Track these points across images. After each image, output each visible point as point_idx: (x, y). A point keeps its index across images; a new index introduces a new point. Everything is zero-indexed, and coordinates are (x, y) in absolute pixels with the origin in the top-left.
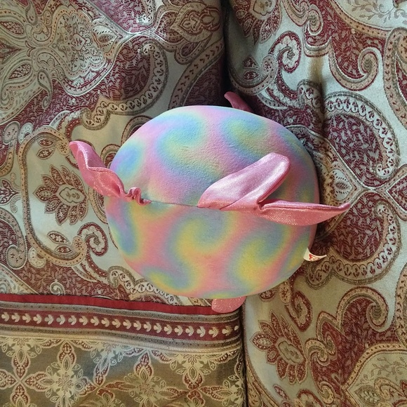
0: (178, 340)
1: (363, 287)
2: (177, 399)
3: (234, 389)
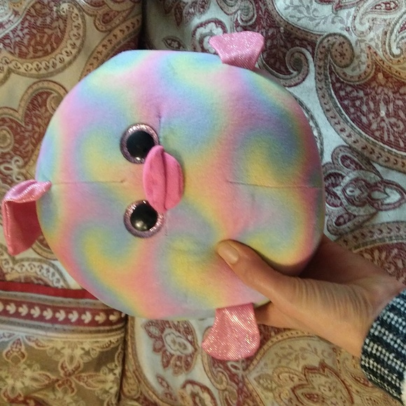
2: (47, 387)
3: (111, 377)
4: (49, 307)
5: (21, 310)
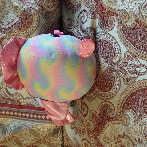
0: (39, 120)
1: (106, 101)
2: (37, 142)
3: (58, 139)
5: (27, 115)
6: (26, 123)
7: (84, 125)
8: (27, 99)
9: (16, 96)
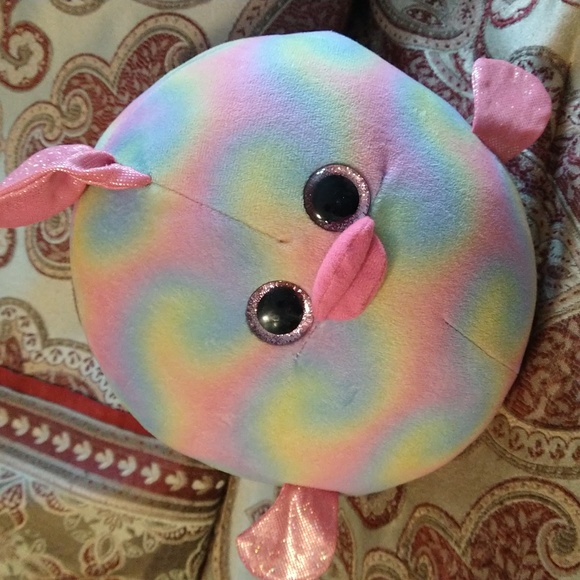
0: (94, 477)
1: (545, 482)
4: (88, 438)
5: (37, 432)
6: (19, 474)
7: (348, 566)
8: (65, 350)
9: (6, 317)
